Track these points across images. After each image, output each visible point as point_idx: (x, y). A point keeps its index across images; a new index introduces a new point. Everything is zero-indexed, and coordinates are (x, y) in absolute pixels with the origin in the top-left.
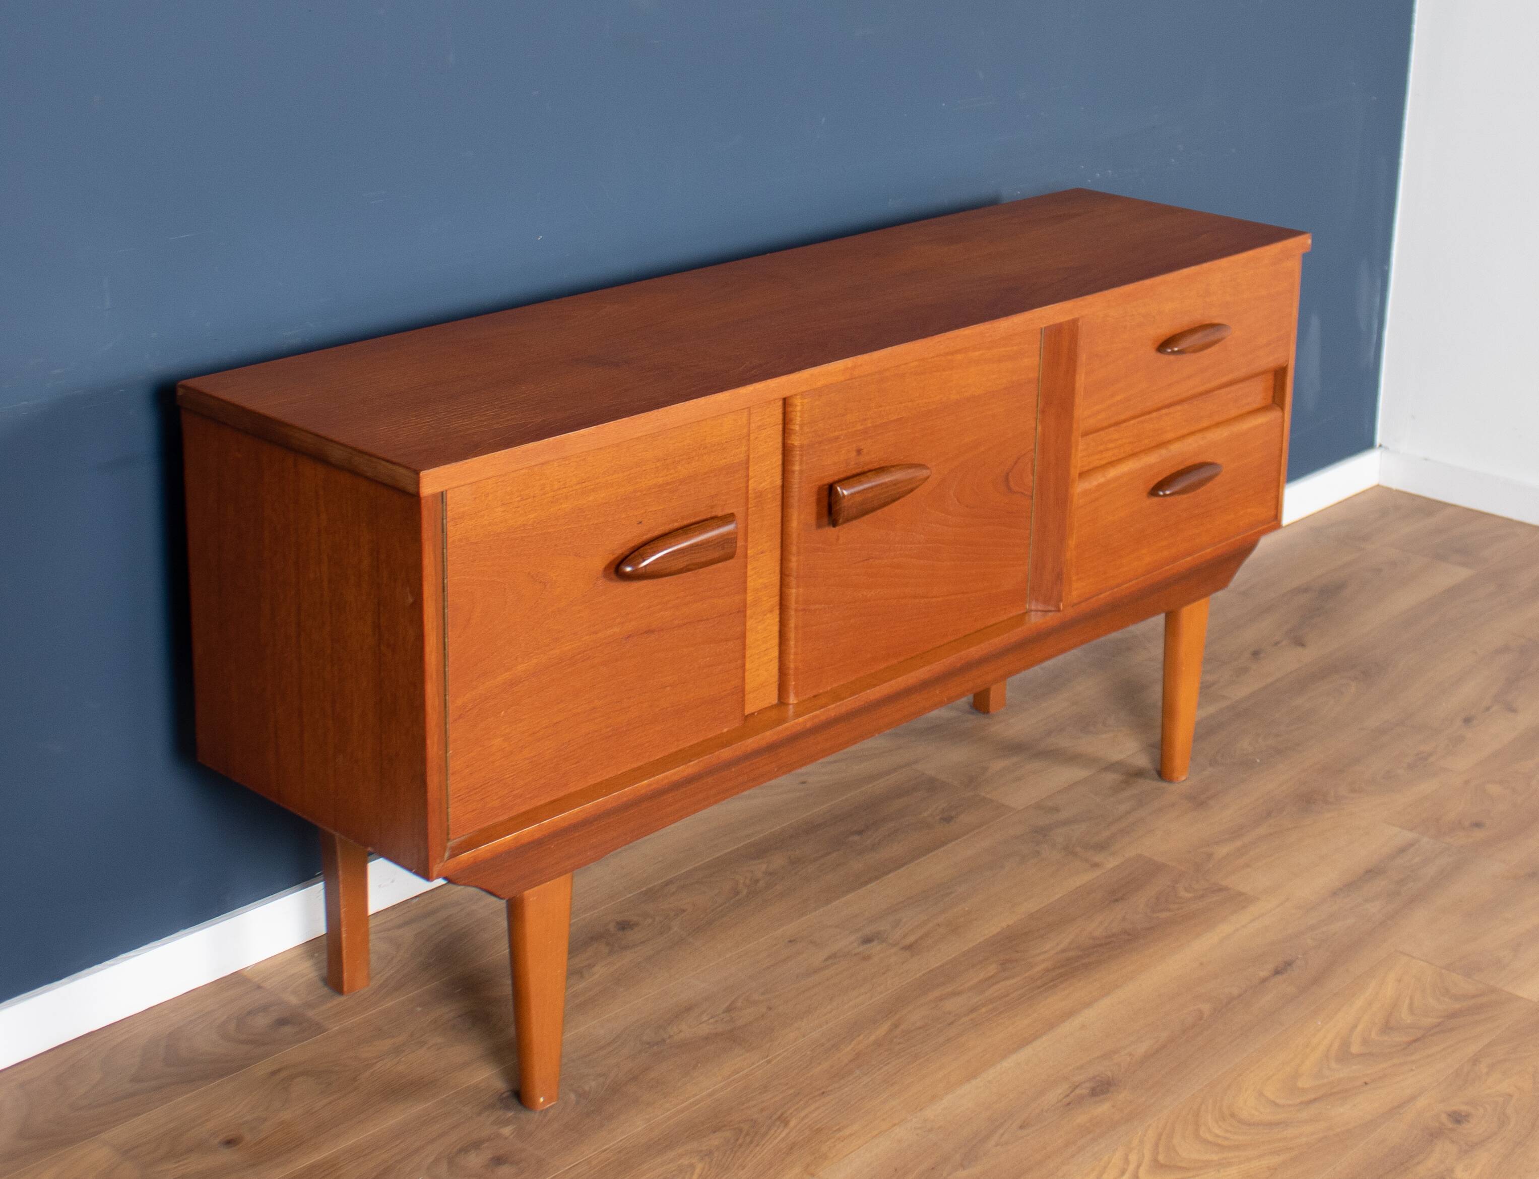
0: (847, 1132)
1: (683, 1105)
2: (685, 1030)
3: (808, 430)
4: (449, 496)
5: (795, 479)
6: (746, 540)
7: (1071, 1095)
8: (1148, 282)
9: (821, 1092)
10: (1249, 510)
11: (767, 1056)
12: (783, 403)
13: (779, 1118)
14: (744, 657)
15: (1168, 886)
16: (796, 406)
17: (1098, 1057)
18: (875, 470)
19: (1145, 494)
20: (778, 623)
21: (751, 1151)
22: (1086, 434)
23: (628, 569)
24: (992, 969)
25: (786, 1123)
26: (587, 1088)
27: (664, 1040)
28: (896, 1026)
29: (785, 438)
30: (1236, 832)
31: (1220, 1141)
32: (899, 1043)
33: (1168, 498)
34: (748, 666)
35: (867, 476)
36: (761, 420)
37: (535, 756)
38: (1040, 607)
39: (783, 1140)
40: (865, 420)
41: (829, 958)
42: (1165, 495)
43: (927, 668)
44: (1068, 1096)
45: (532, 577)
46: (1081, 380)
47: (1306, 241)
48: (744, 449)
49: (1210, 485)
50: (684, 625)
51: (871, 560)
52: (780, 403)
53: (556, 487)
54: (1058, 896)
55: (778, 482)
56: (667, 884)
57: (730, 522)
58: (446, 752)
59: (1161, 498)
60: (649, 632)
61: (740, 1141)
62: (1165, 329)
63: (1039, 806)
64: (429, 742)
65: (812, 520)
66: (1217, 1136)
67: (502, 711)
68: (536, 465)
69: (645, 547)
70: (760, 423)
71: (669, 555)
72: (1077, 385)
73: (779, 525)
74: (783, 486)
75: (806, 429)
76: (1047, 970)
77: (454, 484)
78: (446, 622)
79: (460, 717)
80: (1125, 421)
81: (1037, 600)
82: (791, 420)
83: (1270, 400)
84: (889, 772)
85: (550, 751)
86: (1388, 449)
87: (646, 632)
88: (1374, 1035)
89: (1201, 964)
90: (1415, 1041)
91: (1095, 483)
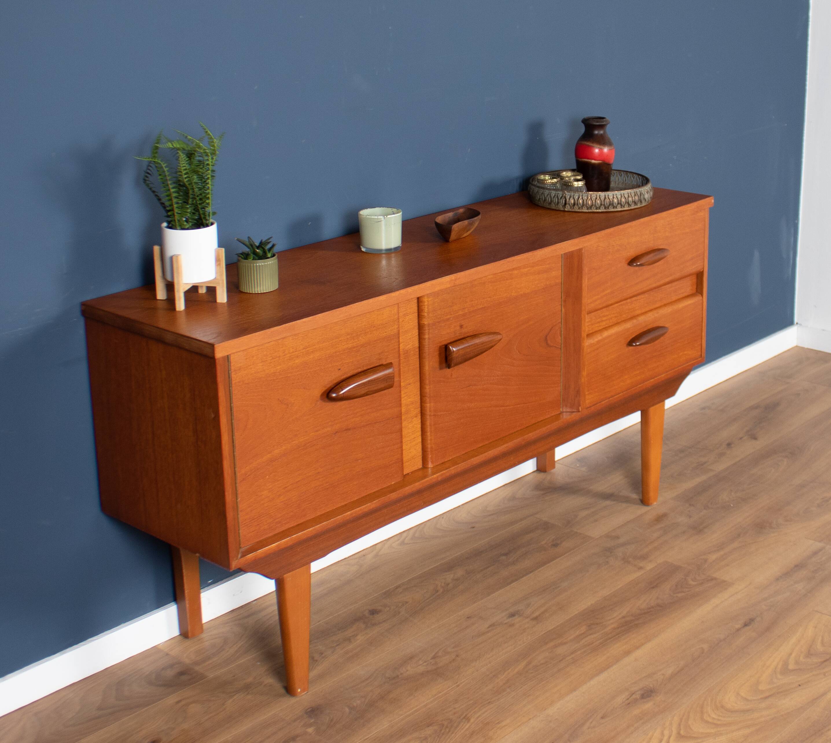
0: (504, 724)
1: (411, 712)
2: (410, 670)
3: (432, 315)
4: (232, 358)
5: (426, 343)
6: (400, 377)
7: (630, 699)
8: (621, 227)
9: (488, 702)
10: (685, 352)
11: (457, 683)
12: (417, 301)
13: (464, 718)
14: (402, 442)
15: (683, 578)
16: (425, 302)
17: (645, 677)
18: (471, 336)
19: (625, 345)
20: (420, 423)
21: (449, 737)
22: (589, 313)
23: (334, 395)
24: (583, 629)
25: (468, 720)
26: (355, 704)
27: (398, 676)
28: (529, 663)
29: (420, 320)
30: (720, 547)
31: (715, 722)
32: (532, 673)
33: (638, 347)
34: (404, 448)
35: (466, 340)
36: (405, 311)
37: (286, 500)
38: (568, 410)
39: (467, 730)
40: (464, 309)
41: (490, 626)
42: (636, 345)
43: (505, 445)
44: (628, 699)
45: (280, 401)
46: (585, 282)
47: (711, 201)
48: (396, 327)
49: (662, 338)
50: (367, 425)
51: (471, 387)
52: (416, 301)
53: (291, 351)
54: (619, 587)
55: (417, 345)
56: (397, 587)
57: (390, 368)
58: (237, 499)
59: (635, 347)
60: (348, 429)
61: (443, 731)
62: (632, 253)
63: (608, 536)
64: (226, 494)
65: (437, 365)
66: (714, 719)
67: (267, 476)
68: (280, 339)
69: (343, 383)
70: (405, 313)
71: (356, 386)
72: (583, 285)
73: (418, 369)
74: (419, 347)
75: (431, 315)
76: (614, 629)
77: (234, 351)
78: (233, 427)
79: (244, 479)
80: (611, 305)
81: (566, 406)
82: (422, 310)
83: (695, 291)
84: (521, 520)
85: (295, 497)
86: (802, 325)
87: (346, 430)
88: (801, 658)
89: (703, 622)
90: (825, 661)
91: (596, 340)
